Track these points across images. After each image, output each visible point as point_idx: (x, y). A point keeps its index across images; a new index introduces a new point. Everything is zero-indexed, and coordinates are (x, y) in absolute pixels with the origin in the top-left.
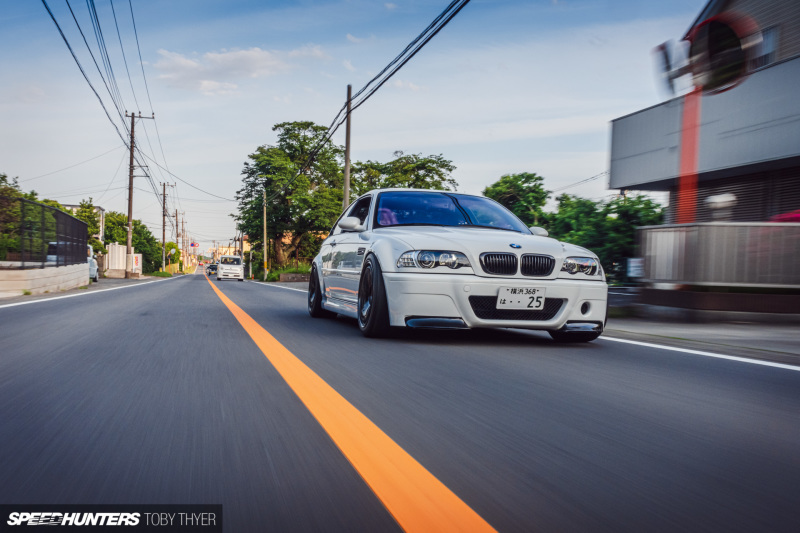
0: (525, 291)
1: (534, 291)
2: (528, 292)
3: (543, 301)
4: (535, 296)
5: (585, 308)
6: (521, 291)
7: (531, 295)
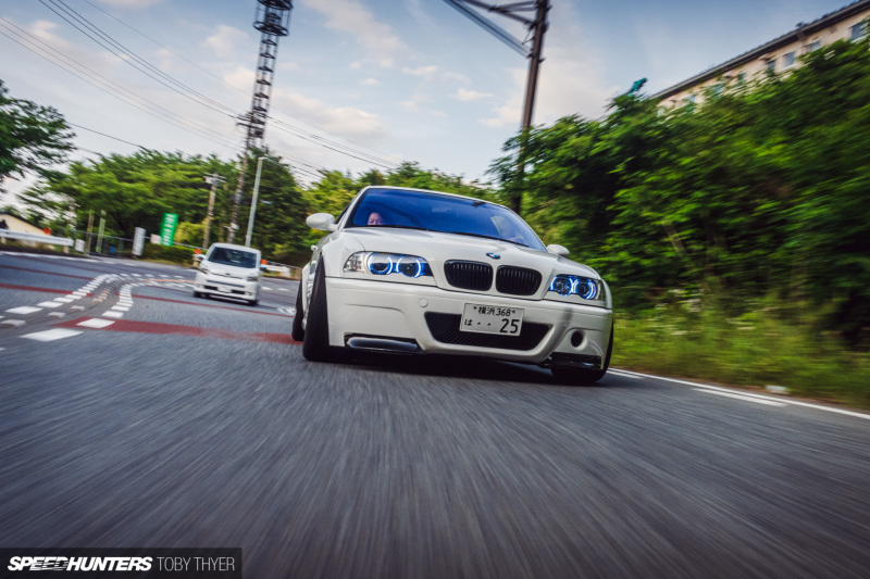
0: (496, 312)
1: (509, 311)
2: (501, 312)
3: (519, 325)
4: (510, 318)
5: (577, 338)
6: (492, 310)
7: (505, 317)
